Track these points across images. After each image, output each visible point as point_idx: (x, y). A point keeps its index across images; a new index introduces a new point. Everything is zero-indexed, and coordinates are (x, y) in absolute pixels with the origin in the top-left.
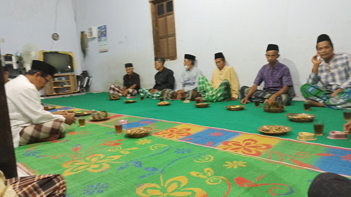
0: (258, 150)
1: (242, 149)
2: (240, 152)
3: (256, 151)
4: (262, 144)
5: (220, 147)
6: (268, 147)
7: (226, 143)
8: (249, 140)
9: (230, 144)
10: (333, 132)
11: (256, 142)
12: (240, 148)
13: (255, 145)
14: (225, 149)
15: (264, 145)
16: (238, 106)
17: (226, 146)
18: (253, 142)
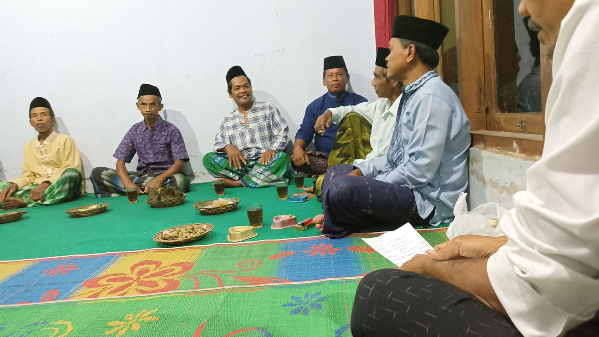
0: (170, 278)
1: (135, 285)
2: (132, 293)
3: (164, 280)
4: (171, 265)
5: (81, 295)
6: (186, 267)
7: (92, 284)
8: (142, 263)
9: (101, 282)
10: (277, 219)
11: (158, 264)
12: (130, 285)
13: (158, 270)
14: (96, 295)
15: (176, 265)
16: (94, 207)
17: (96, 290)
18: (154, 266)
